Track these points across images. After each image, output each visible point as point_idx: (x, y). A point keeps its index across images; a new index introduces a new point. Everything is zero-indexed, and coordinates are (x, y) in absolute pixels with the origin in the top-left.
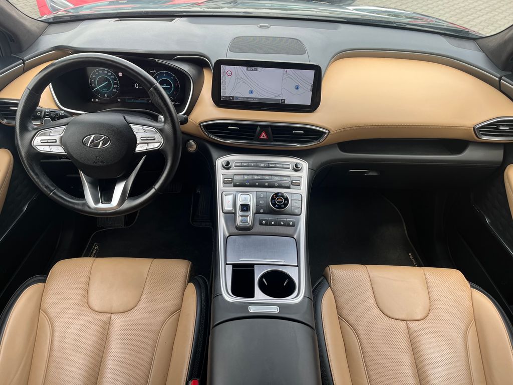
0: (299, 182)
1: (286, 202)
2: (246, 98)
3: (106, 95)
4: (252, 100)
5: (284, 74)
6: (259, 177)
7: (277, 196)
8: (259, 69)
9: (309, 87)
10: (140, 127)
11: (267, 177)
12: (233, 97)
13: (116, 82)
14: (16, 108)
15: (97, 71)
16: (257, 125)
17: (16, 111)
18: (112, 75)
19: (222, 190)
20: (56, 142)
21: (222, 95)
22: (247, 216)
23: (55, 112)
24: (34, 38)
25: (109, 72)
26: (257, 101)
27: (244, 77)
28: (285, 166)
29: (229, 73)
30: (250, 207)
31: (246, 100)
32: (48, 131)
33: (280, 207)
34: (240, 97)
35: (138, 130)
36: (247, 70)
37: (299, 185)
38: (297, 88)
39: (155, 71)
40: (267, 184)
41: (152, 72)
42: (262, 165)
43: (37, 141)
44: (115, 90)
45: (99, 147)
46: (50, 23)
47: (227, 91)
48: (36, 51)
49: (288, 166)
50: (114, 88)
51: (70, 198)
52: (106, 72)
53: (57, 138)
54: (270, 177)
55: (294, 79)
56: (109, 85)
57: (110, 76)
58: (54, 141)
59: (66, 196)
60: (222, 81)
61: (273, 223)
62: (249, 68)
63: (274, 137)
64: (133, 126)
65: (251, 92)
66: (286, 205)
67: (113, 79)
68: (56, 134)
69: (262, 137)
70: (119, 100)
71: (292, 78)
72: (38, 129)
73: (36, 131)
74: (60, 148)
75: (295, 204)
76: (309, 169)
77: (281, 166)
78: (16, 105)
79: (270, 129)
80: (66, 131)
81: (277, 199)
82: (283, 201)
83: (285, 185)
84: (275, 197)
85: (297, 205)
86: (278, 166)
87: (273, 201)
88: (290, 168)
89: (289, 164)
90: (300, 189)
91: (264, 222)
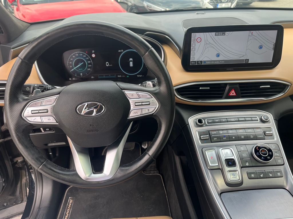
0: (271, 132)
2: (213, 61)
3: (81, 74)
4: (218, 63)
5: (249, 36)
6: (234, 131)
8: (227, 33)
9: (272, 46)
10: (134, 93)
11: (241, 131)
12: (201, 62)
13: (90, 62)
14: (5, 88)
15: (74, 55)
16: (226, 84)
17: (4, 91)
18: (87, 57)
19: (202, 146)
20: (47, 112)
21: (191, 61)
22: (236, 171)
23: (43, 86)
24: (20, 32)
25: (84, 55)
26: (223, 63)
27: (212, 42)
28: (253, 119)
29: (199, 40)
30: (235, 161)
31: (213, 63)
32: (39, 101)
33: (266, 159)
34: (208, 61)
35: (132, 95)
36: (216, 35)
37: (271, 135)
38: (261, 47)
39: (122, 51)
40: (243, 137)
41: (120, 51)
42: (232, 120)
43: (28, 112)
44: (89, 69)
45: (93, 115)
46: (32, 24)
47: (196, 57)
48: (22, 41)
49: (256, 119)
50: (88, 67)
51: (59, 170)
52: (82, 55)
53: (49, 107)
54: (244, 130)
55: (258, 39)
56: (84, 66)
57: (85, 58)
58: (46, 111)
59: (56, 168)
60: (192, 47)
61: (262, 176)
62: (217, 33)
63: (242, 93)
64: (126, 92)
65: (218, 55)
66: (271, 156)
67: (87, 60)
68: (48, 103)
69: (231, 94)
70: (92, 77)
71: (257, 38)
72: (29, 100)
73: (27, 102)
74: (51, 118)
75: (276, 154)
76: (274, 119)
77: (250, 119)
78: (4, 85)
79: (238, 86)
80: (58, 100)
81: (261, 151)
82: (267, 153)
83: (260, 136)
84: (259, 149)
85: (278, 155)
86: (247, 119)
87: (258, 154)
88: (258, 121)
89: (256, 117)
90: (274, 139)
91: (252, 175)
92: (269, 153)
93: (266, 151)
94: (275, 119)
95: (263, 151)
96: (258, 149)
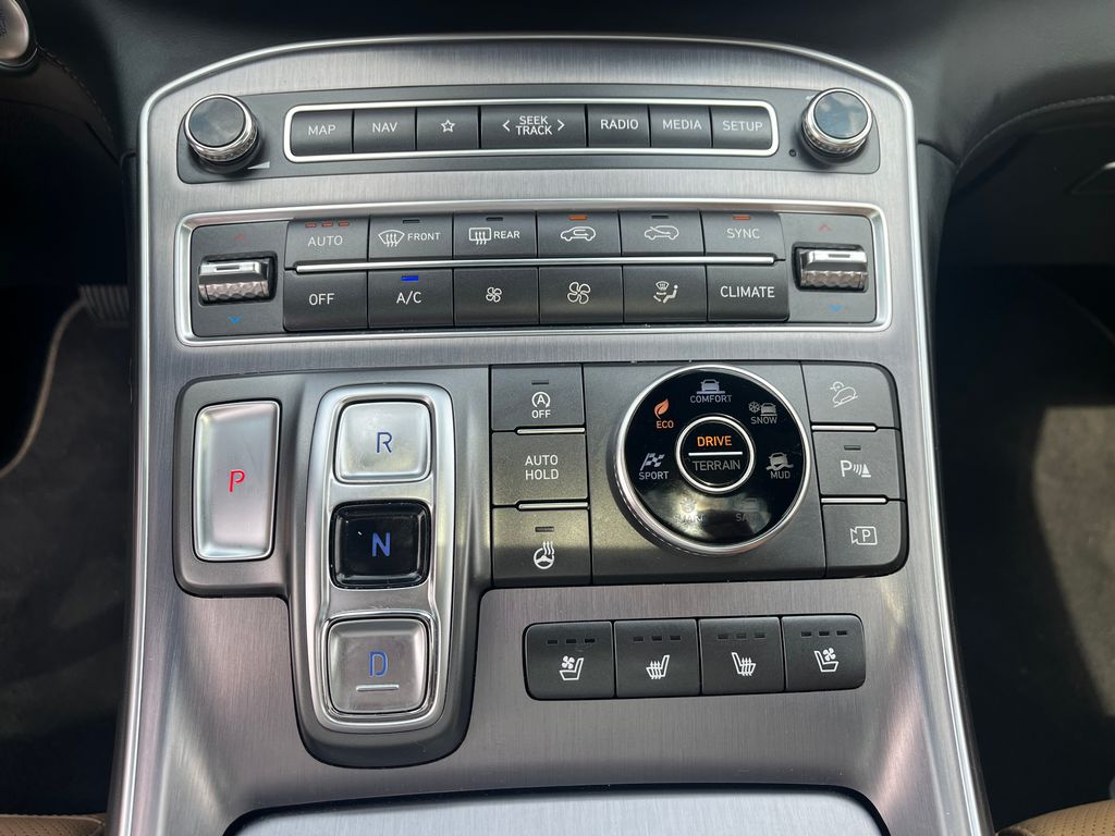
0: (858, 257)
1: (778, 462)
6: (511, 233)
7: (680, 415)
11: (580, 232)
28: (728, 126)
30: (428, 525)
37: (857, 283)
40: (579, 293)
42: (530, 124)
49: (753, 127)
54: (611, 225)
66: (780, 492)
75: (845, 466)
76: (919, 142)
77: (697, 125)
81: (690, 444)
82: (744, 460)
83: (743, 292)
84: (670, 424)
85: (866, 473)
86: (669, 124)
87: (651, 468)
88: (767, 144)
89: (763, 111)
90: (871, 322)
91: (568, 662)
92: (762, 462)
93: (738, 443)
94: (929, 136)
95: (709, 440)
96: (663, 417)
